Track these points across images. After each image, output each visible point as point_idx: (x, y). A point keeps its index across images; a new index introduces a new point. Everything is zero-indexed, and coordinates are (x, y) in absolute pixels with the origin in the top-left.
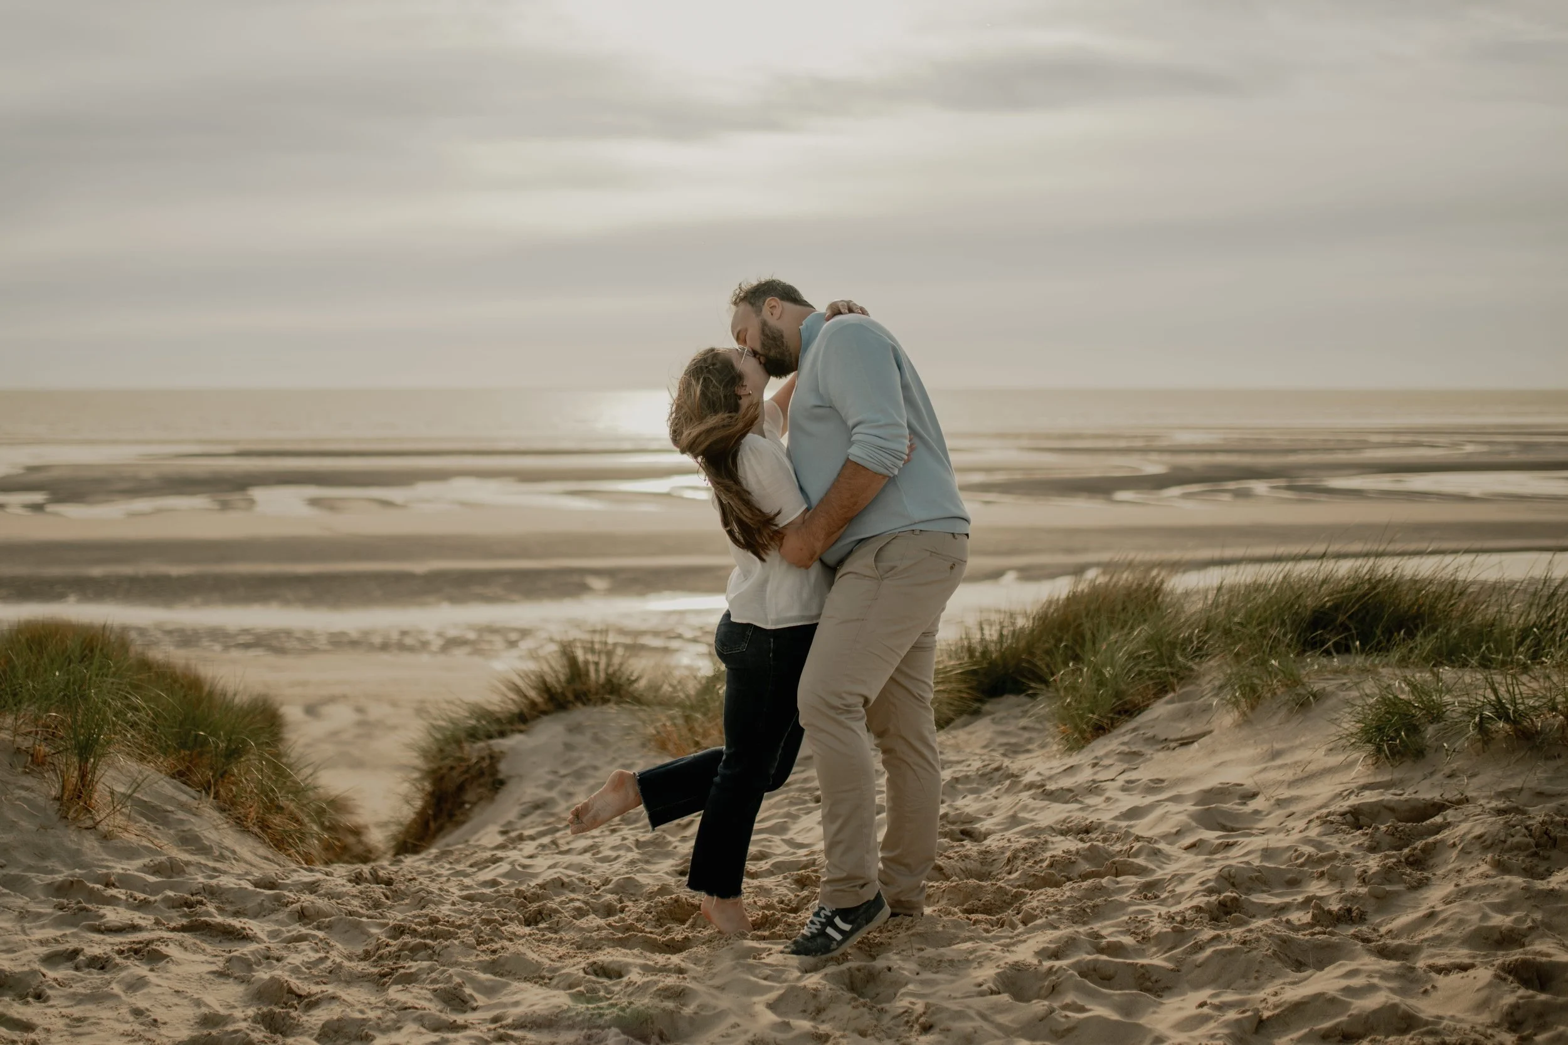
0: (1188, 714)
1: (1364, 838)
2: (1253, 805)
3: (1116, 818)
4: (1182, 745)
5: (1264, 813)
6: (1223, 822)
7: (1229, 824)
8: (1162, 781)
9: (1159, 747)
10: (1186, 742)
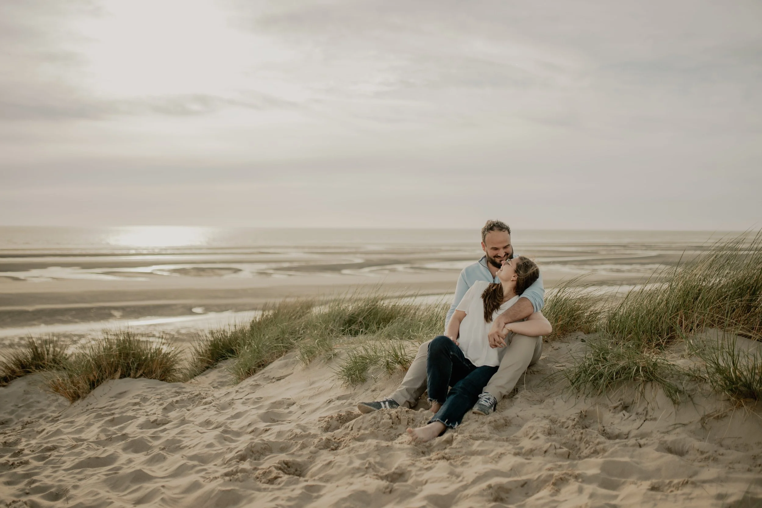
0: (286, 365)
1: (325, 423)
2: (292, 408)
3: (228, 419)
4: (278, 380)
5: (293, 413)
6: (273, 418)
7: (276, 419)
8: (262, 398)
9: (269, 382)
10: (279, 379)
